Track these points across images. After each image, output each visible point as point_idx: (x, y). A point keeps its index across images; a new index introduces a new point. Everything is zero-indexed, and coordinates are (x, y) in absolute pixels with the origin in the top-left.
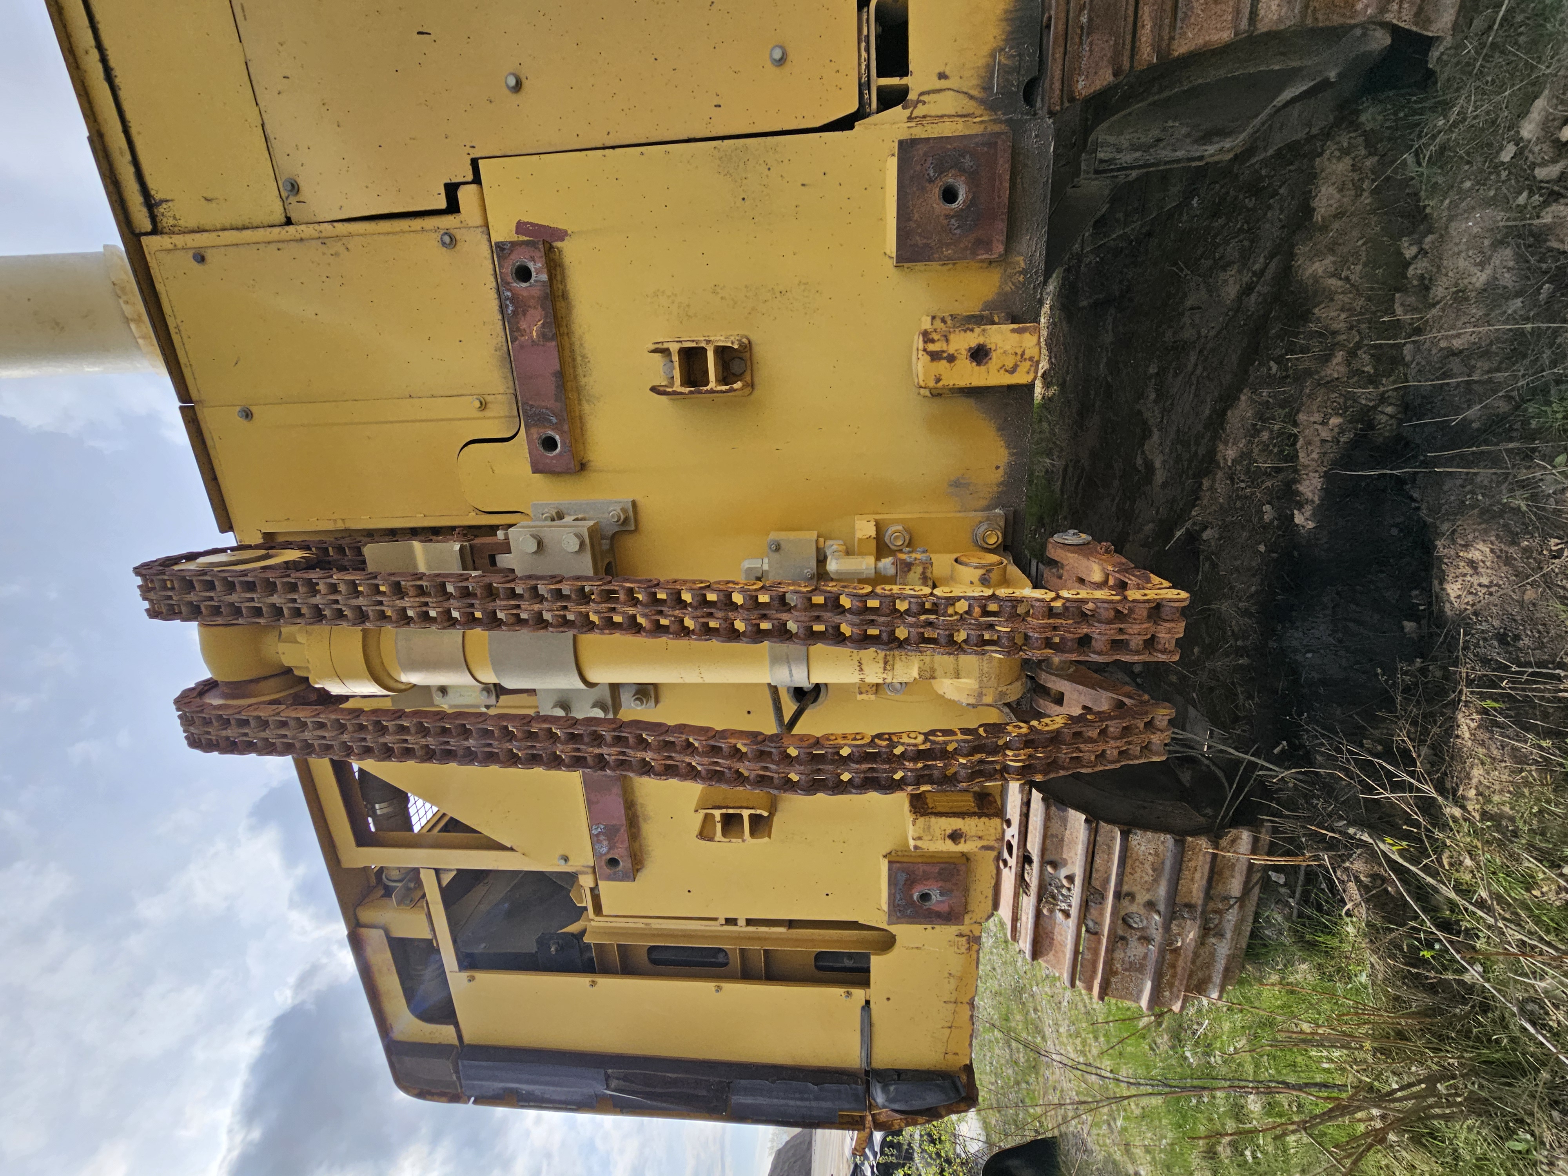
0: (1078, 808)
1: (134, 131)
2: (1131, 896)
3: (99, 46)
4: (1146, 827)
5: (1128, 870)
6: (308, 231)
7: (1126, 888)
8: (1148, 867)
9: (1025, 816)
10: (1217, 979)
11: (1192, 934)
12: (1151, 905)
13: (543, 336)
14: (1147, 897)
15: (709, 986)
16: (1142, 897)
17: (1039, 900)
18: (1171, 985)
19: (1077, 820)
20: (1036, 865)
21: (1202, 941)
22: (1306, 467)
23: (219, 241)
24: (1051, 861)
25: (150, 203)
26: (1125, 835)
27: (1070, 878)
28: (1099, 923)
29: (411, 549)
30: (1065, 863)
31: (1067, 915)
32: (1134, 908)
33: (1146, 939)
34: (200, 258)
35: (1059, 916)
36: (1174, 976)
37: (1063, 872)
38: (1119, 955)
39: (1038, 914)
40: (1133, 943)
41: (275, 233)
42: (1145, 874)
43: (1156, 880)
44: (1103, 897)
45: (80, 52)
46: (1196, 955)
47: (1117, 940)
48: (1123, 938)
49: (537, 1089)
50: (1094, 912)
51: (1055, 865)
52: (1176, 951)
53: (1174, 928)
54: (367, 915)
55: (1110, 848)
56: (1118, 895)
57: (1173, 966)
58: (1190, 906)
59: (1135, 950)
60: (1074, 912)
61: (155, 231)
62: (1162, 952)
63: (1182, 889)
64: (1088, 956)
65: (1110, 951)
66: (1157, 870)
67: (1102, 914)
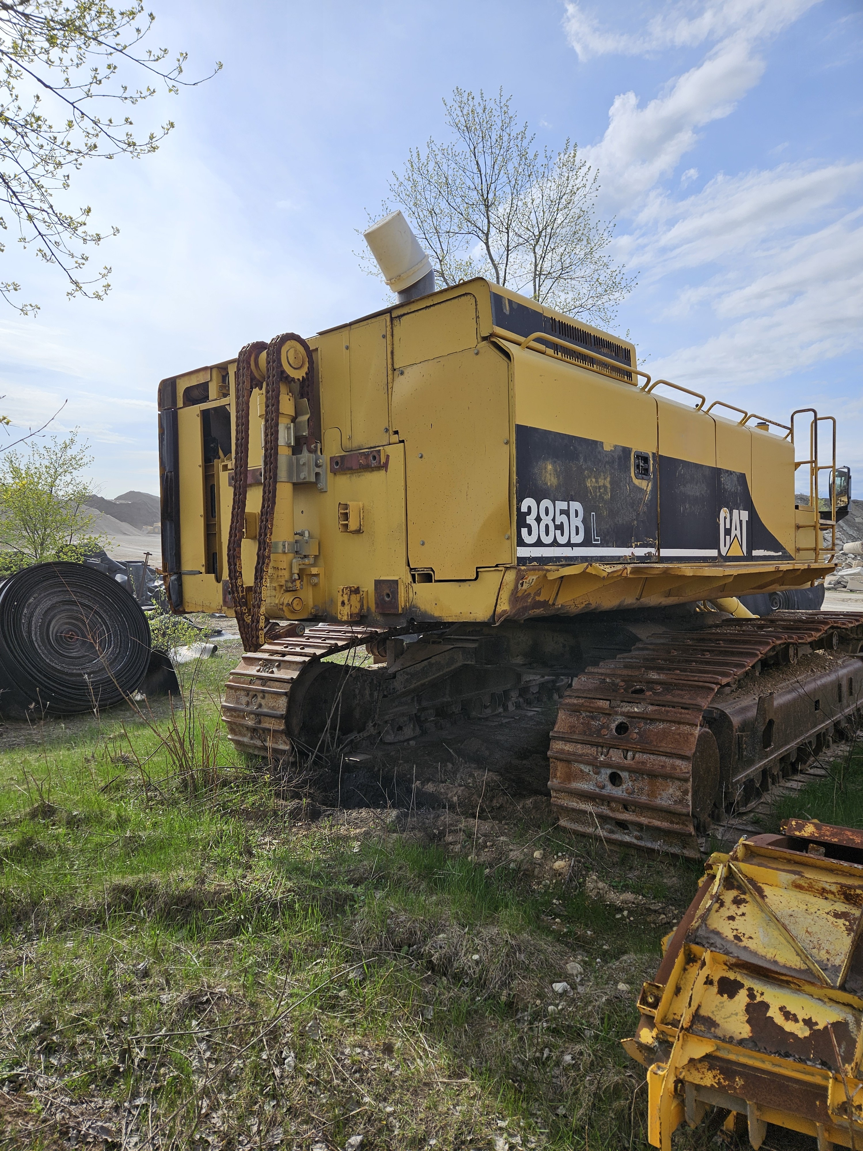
0: (299, 676)
1: (416, 313)
2: (263, 698)
3: (434, 305)
4: (289, 703)
5: (273, 696)
6: (390, 377)
7: (266, 695)
8: (274, 704)
9: (301, 654)
10: (236, 738)
11: (250, 723)
12: (260, 706)
13: (360, 464)
14: (263, 704)
15: (202, 512)
16: (263, 702)
17: (266, 660)
18: (232, 716)
19: (295, 675)
20: (281, 658)
21: (248, 728)
22: (438, 786)
23: (388, 342)
24: (280, 665)
25: (400, 317)
26: (286, 694)
27: (272, 672)
28: (254, 684)
29: (307, 413)
30: (279, 670)
31: (258, 671)
32: (259, 699)
33: (248, 704)
34: (384, 337)
35: (258, 668)
36: (235, 717)
37: (275, 670)
38: (243, 693)
39: (260, 659)
40: (247, 699)
41: (390, 366)
42: (272, 704)
43: (269, 708)
44: (263, 686)
45: (430, 299)
46: (242, 725)
47: (247, 691)
48: (248, 694)
49: (165, 442)
50: (260, 682)
51: (278, 666)
52: (244, 717)
53: (252, 716)
54: (215, 372)
55: (281, 688)
56: (263, 691)
57: (238, 716)
58: (260, 722)
59: (244, 699)
60: (259, 674)
61: (392, 319)
62: (243, 711)
63: (267, 719)
64: (242, 680)
65: (243, 689)
66: (273, 708)
67: (257, 685)
